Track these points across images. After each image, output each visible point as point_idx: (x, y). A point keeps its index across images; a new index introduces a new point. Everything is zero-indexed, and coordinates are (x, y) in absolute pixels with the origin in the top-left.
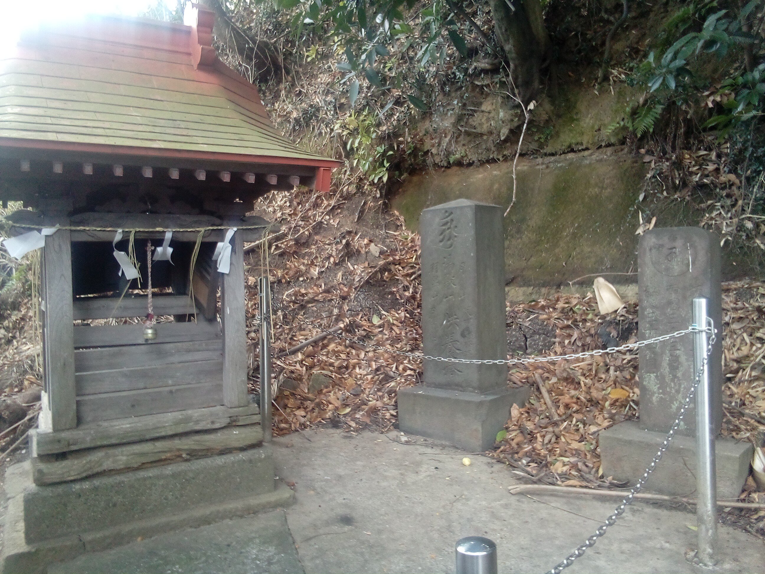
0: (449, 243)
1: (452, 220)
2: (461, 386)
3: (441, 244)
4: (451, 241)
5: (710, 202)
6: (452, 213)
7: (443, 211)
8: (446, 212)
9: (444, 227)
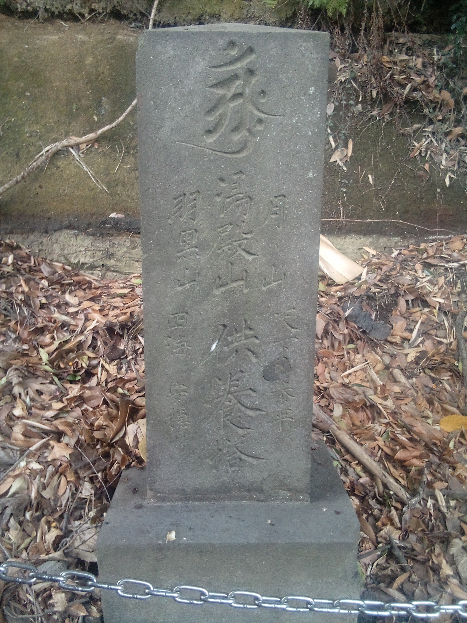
0: (236, 137)
1: (251, 72)
2: (261, 491)
3: (211, 139)
4: (244, 133)
5: (416, 126)
6: (251, 50)
7: (221, 42)
8: (232, 44)
9: (221, 92)
